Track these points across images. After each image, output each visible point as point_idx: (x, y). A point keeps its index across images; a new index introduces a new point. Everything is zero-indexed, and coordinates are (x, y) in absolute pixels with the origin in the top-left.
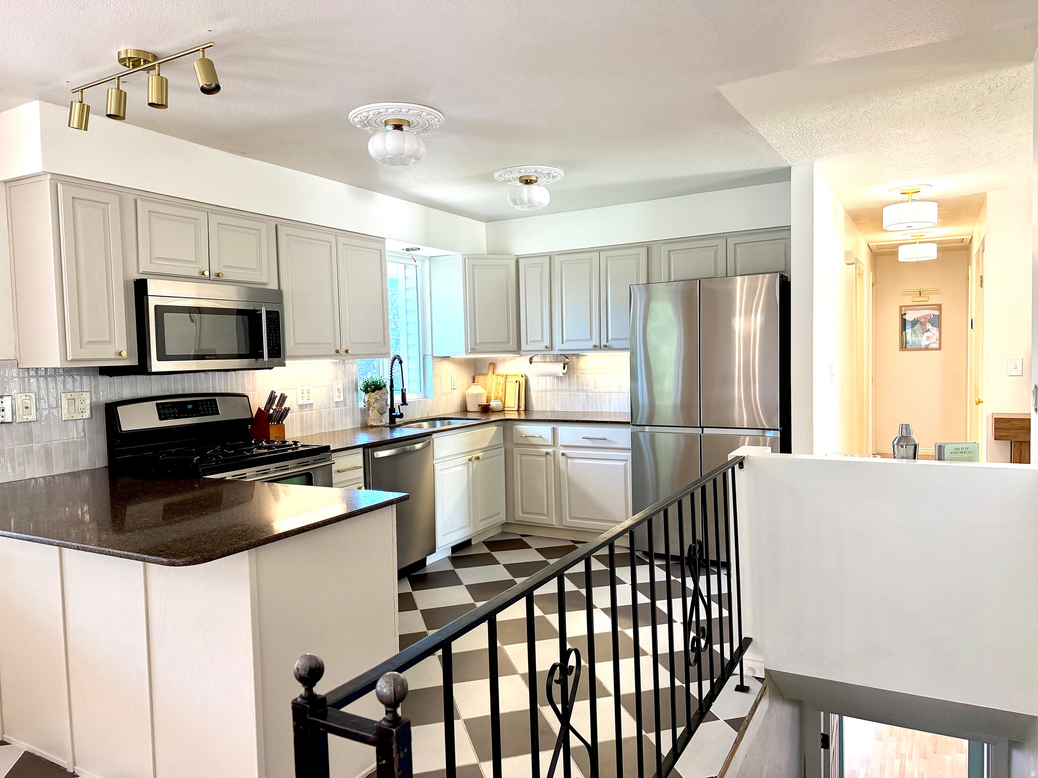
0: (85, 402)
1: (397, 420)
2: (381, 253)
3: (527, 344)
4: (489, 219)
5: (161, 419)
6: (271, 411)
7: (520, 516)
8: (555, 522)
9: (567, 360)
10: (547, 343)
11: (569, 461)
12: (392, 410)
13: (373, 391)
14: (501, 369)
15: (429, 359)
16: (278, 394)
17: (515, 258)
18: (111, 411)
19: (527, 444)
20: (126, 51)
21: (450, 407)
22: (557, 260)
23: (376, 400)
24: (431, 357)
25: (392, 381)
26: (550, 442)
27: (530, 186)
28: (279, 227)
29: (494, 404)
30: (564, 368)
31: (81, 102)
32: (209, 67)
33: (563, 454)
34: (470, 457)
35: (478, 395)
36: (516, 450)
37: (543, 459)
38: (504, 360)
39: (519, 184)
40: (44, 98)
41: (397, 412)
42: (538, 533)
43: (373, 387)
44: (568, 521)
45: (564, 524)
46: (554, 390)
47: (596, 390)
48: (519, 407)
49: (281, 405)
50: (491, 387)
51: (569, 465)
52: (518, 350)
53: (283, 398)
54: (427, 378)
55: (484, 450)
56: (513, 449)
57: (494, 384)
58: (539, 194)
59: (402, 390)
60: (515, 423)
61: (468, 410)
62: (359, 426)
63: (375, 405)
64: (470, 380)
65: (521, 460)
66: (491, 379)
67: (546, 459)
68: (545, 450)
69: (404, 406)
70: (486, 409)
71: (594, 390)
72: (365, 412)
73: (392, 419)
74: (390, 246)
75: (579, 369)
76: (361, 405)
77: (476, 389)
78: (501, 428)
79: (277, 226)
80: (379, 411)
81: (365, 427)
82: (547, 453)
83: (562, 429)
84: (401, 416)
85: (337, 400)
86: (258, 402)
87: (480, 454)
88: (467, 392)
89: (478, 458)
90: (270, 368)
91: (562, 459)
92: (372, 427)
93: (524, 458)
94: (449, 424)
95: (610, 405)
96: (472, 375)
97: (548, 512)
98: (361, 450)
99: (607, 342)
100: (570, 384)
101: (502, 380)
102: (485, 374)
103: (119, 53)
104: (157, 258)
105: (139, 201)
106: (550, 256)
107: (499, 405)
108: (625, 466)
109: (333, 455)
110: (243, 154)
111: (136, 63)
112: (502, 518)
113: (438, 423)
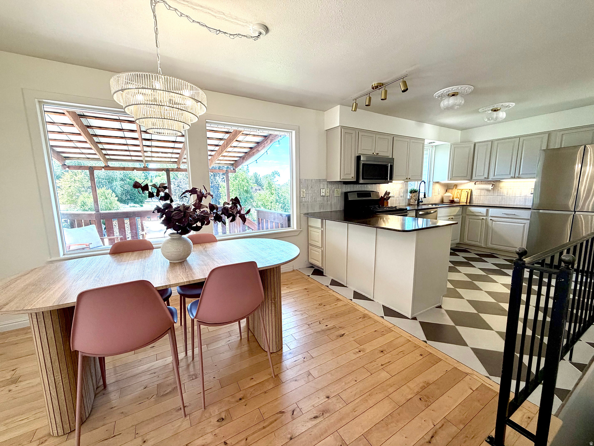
0: (340, 191)
1: (420, 203)
2: (423, 144)
3: (475, 177)
4: (463, 129)
5: (358, 197)
6: (385, 197)
7: (466, 241)
8: (483, 245)
9: (494, 183)
10: (486, 177)
11: (494, 222)
12: (419, 199)
13: (413, 193)
14: (460, 187)
15: (431, 183)
16: (388, 192)
17: (474, 143)
18: (346, 194)
19: (474, 215)
20: (375, 84)
21: (437, 200)
22: (495, 143)
23: (414, 196)
24: (432, 182)
25: (419, 189)
26: (485, 215)
27: (497, 112)
28: (394, 138)
29: (455, 200)
30: (492, 186)
31: (356, 103)
32: (405, 83)
33: (491, 220)
34: (449, 218)
35: (450, 196)
36: (467, 217)
37: (480, 221)
38: (461, 184)
39: (491, 112)
40: (342, 104)
41: (420, 200)
42: (473, 248)
43: (413, 192)
44: (490, 245)
45: (487, 246)
46: (484, 195)
47: (507, 196)
48: (467, 201)
49: (388, 195)
50: (454, 194)
51: (493, 224)
52: (471, 179)
53: (389, 193)
54: (429, 189)
55: (454, 216)
56: (466, 217)
57: (456, 192)
58: (502, 115)
59: (425, 193)
60: (468, 207)
61: (444, 201)
62: (407, 204)
63: (414, 198)
64: (445, 191)
65: (469, 221)
66: (454, 191)
67: (482, 222)
68: (482, 218)
69: (425, 198)
70: (452, 202)
71: (506, 195)
72: (409, 200)
73: (418, 203)
74: (426, 142)
75: (499, 187)
76: (409, 197)
77: (448, 194)
78: (461, 208)
79: (394, 137)
80: (415, 200)
81: (409, 205)
82: (483, 219)
83: (491, 210)
84: (422, 202)
85: (402, 195)
86: (382, 194)
87: (453, 217)
88: (444, 195)
89: (452, 218)
90: (388, 183)
91: (490, 222)
92: (412, 205)
93: (471, 220)
94: (438, 206)
95: (514, 202)
96: (446, 189)
97: (480, 241)
98: (415, 211)
99: (519, 175)
100: (493, 193)
101: (460, 191)
102: (452, 189)
103: (372, 86)
104: (363, 149)
105: (359, 132)
106: (492, 141)
107: (458, 201)
108: (524, 226)
109: (408, 211)
110: (387, 114)
111: (377, 87)
112: (458, 241)
113: (434, 205)
